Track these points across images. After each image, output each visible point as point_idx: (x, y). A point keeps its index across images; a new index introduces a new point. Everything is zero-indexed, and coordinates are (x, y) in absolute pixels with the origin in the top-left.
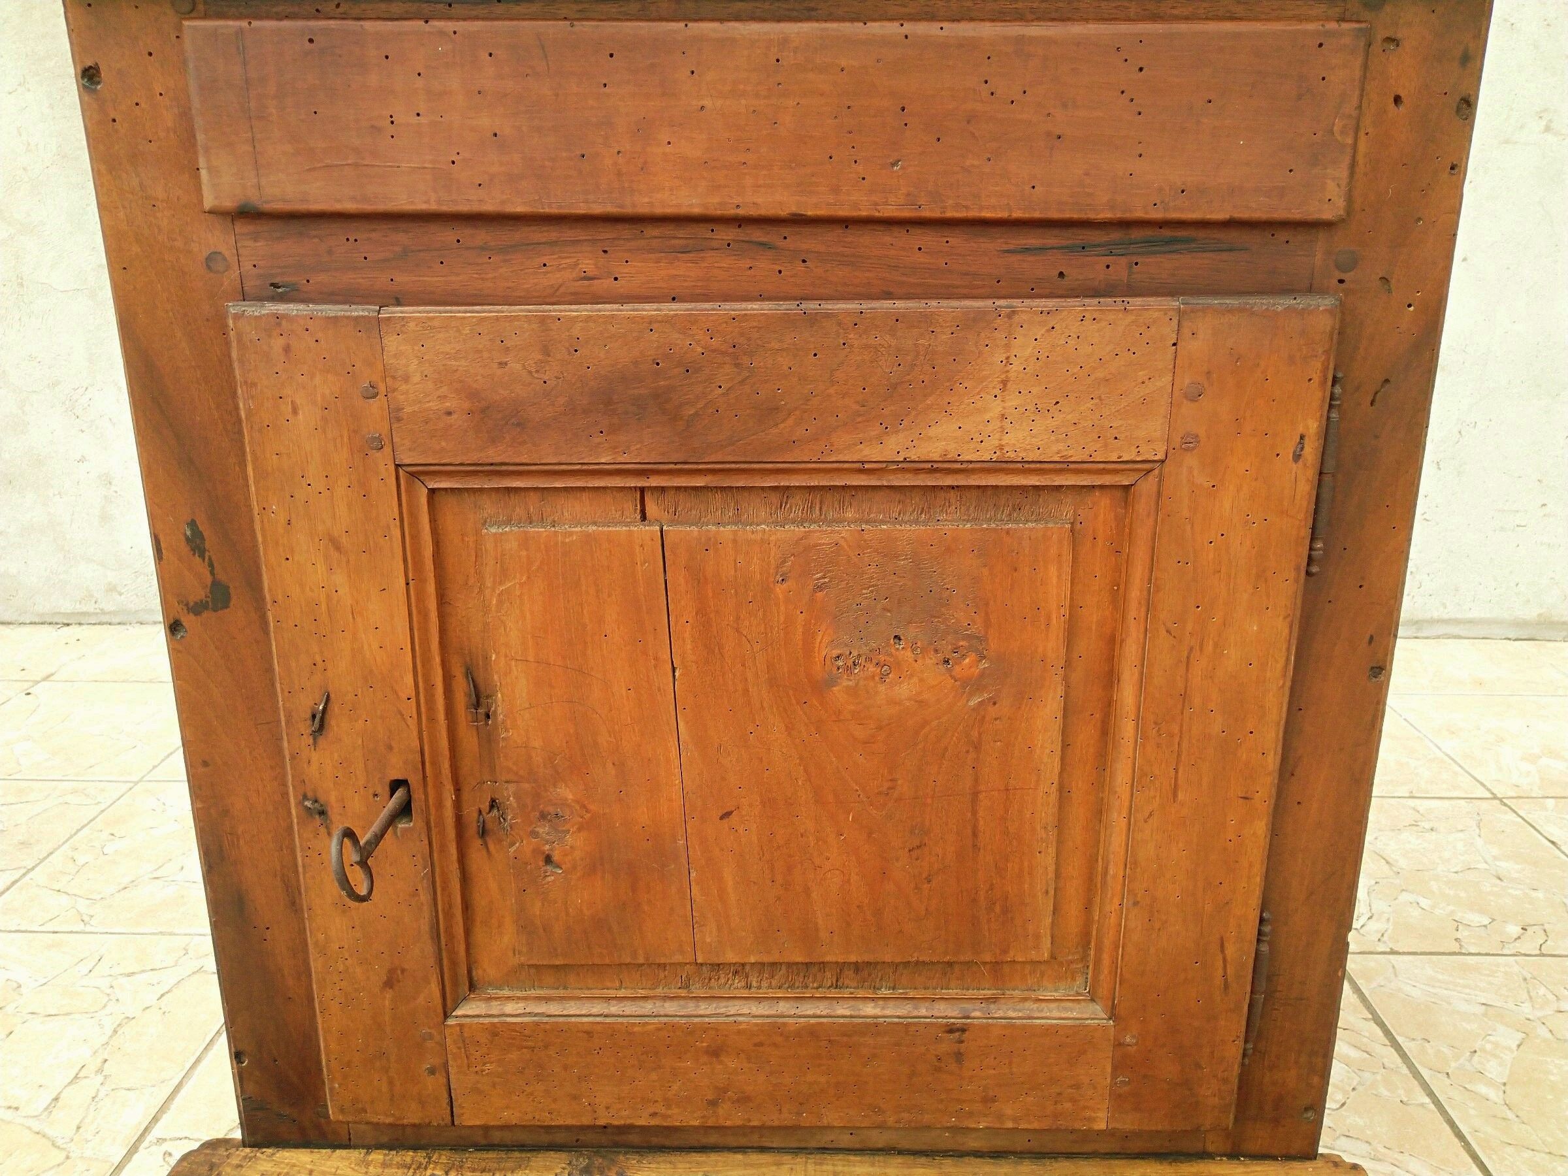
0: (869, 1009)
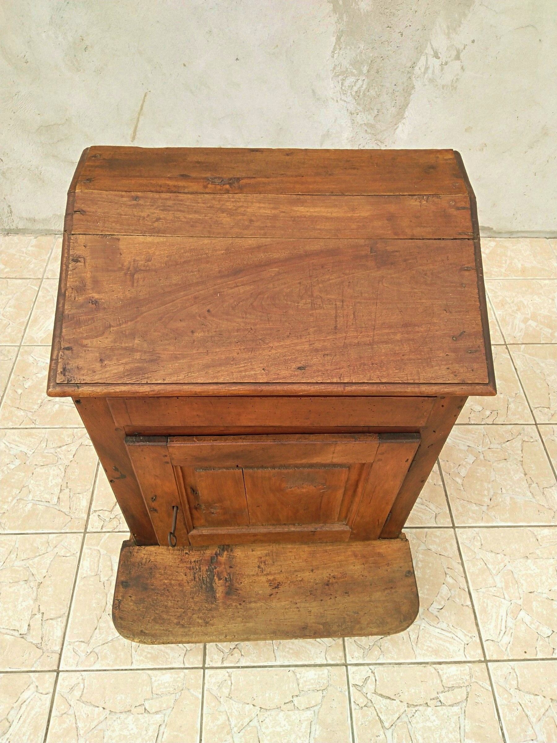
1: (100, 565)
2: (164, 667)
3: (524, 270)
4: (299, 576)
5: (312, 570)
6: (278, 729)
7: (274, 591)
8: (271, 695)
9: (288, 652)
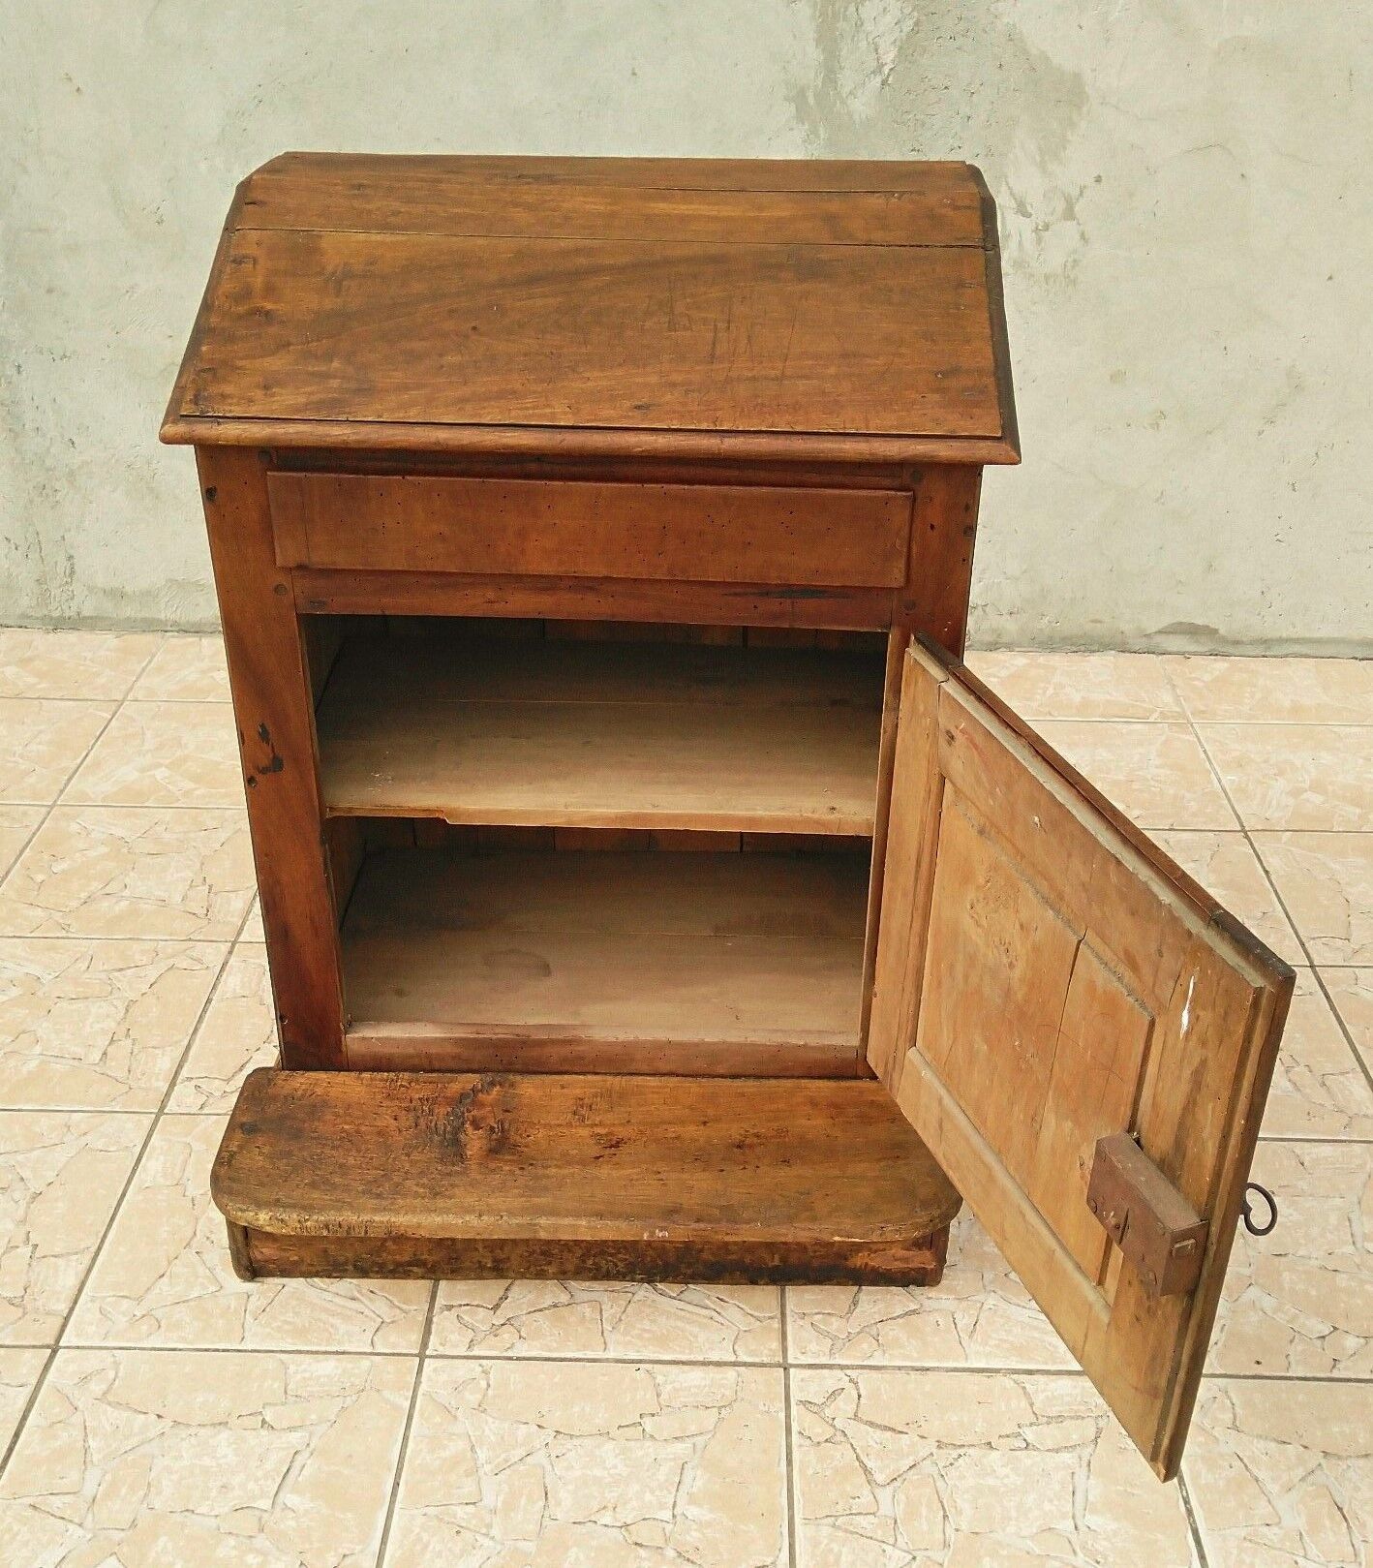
1: (189, 1168)
2: (323, 1349)
3: (1296, 710)
4: (672, 1131)
5: (705, 1123)
6: (597, 1472)
7: (608, 1151)
8: (588, 1409)
9: (640, 1337)
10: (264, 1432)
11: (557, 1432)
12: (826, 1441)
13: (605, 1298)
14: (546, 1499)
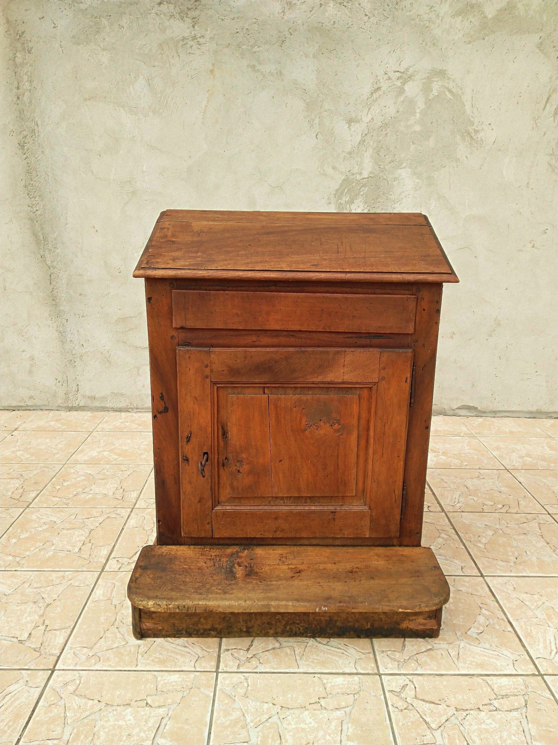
0: (313, 508)
1: (114, 592)
2: (173, 669)
3: (512, 433)
4: (322, 566)
5: (335, 563)
6: (302, 726)
7: (296, 575)
8: (294, 696)
9: (312, 662)
10: (147, 708)
11: (282, 707)
12: (405, 709)
13: (295, 645)
14: (281, 739)
